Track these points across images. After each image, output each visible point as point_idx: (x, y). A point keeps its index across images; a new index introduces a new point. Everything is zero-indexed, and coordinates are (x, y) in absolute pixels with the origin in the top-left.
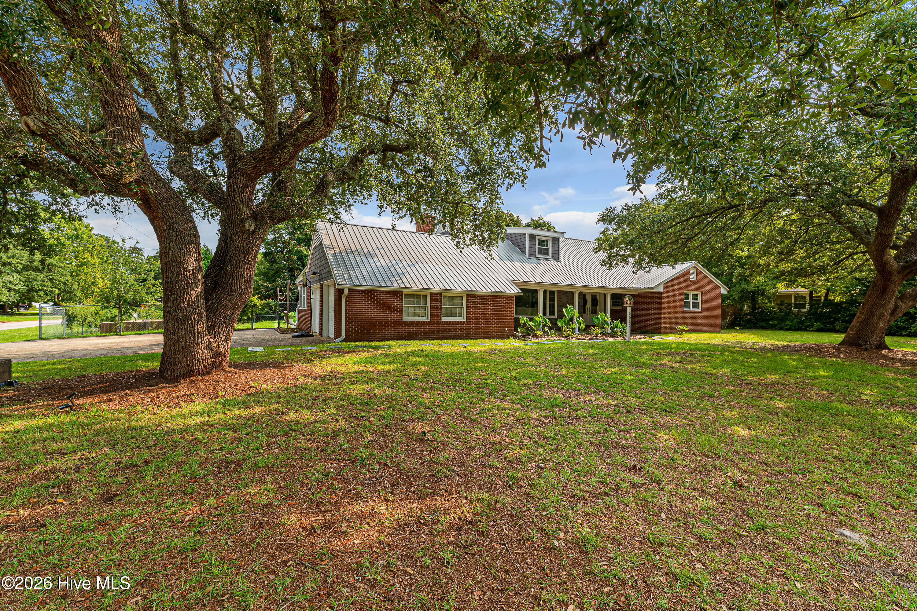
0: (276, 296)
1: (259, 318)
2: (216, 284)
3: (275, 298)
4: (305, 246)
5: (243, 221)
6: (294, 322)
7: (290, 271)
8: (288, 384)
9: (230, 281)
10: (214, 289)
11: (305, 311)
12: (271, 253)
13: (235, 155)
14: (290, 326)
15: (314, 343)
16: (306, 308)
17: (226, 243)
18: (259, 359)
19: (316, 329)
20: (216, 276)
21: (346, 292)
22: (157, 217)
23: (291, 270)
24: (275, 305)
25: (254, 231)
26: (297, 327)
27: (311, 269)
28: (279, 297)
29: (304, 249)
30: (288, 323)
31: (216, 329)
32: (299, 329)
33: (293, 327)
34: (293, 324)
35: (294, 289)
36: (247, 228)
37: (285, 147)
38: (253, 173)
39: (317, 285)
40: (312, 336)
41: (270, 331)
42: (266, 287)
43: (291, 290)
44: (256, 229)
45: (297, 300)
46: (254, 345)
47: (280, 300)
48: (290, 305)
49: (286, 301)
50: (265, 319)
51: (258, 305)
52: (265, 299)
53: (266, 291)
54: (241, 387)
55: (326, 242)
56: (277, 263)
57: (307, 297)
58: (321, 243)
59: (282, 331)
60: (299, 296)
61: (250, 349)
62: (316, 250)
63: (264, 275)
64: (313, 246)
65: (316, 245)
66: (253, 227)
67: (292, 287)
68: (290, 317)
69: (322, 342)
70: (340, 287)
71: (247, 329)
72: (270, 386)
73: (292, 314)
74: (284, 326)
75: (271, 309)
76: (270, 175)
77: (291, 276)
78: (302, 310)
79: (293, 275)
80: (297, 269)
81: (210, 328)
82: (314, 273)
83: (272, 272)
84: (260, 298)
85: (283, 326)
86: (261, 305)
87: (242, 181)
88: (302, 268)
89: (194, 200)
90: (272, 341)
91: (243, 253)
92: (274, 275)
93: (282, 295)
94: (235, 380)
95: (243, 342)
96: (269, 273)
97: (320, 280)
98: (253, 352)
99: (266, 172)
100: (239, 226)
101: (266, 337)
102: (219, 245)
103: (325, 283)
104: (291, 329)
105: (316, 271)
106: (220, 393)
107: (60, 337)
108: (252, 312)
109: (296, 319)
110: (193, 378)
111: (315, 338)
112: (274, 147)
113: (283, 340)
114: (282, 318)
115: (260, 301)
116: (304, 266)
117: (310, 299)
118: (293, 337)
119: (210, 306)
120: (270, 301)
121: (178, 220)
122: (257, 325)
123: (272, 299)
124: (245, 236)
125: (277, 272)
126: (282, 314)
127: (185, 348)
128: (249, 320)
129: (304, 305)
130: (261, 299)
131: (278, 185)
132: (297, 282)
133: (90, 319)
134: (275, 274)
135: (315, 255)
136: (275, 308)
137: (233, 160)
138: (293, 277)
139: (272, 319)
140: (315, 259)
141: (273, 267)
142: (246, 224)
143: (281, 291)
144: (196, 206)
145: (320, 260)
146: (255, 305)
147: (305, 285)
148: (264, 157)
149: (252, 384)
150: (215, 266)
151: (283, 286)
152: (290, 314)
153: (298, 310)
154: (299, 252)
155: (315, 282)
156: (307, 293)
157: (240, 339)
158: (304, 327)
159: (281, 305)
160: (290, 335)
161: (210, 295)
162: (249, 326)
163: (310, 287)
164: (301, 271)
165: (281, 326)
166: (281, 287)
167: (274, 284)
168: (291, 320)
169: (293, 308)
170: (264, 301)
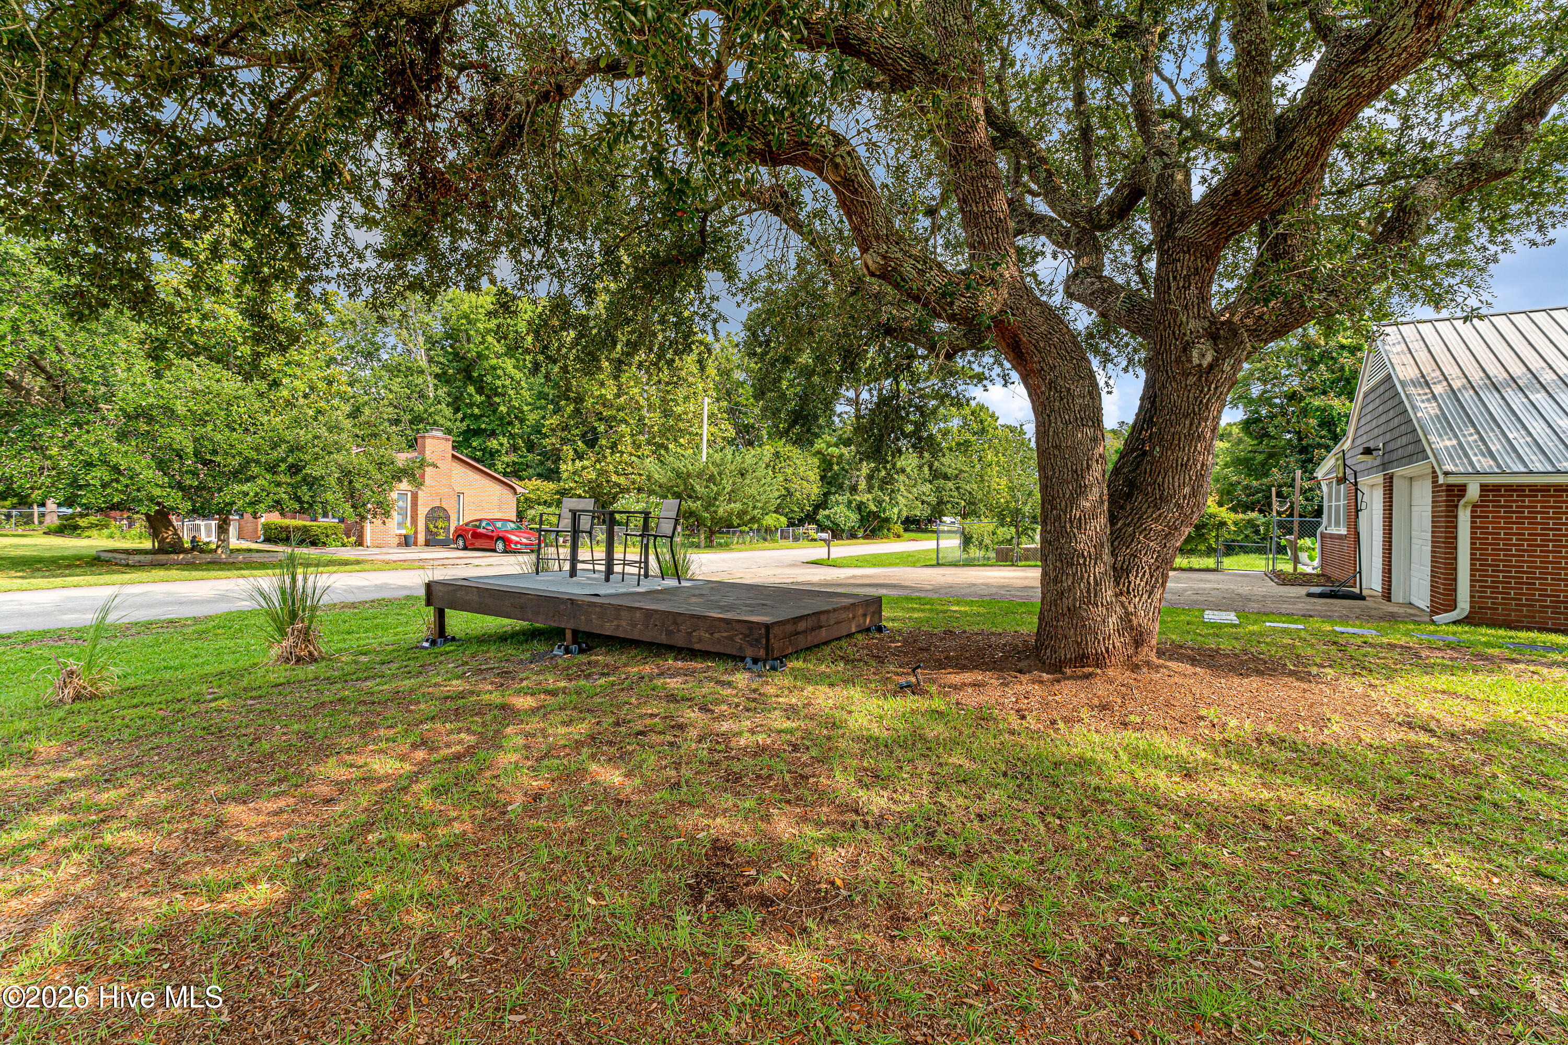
0: (1270, 505)
1: (1230, 550)
2: (1131, 484)
3: (1265, 508)
4: (1339, 395)
5: (1186, 348)
6: (1311, 558)
7: (1301, 452)
8: (1297, 731)
9: (1160, 479)
10: (1129, 496)
11: (1340, 537)
12: (1258, 420)
13: (1173, 214)
14: (1301, 568)
15: (1367, 617)
16: (1343, 531)
17: (1153, 403)
18: (1226, 645)
19: (1373, 581)
20: (1134, 471)
21: (1473, 492)
22: (1032, 371)
23: (1304, 450)
24: (1267, 525)
25: (1211, 367)
26: (1318, 571)
27: (1358, 442)
28: (1275, 506)
29: (1336, 403)
30: (1296, 560)
31: (1132, 578)
32: (1324, 577)
33: (1309, 570)
34: (1310, 565)
35: (1311, 489)
36: (1196, 361)
37: (1294, 142)
38: (1210, 237)
39: (1378, 478)
40: (1360, 597)
41: (1255, 577)
42: (1247, 487)
43: (1304, 492)
44: (1216, 359)
45: (1319, 513)
46: (1218, 608)
47: (1279, 514)
48: (1301, 523)
49: (1291, 515)
50: (1245, 550)
51: (1230, 522)
52: (1244, 512)
53: (1248, 496)
54: (1177, 713)
55: (1405, 371)
56: (1273, 438)
57: (1348, 505)
58: (1389, 377)
59: (1283, 579)
60: (1325, 504)
61: (1209, 615)
62: (1372, 396)
63: (1244, 464)
64: (1364, 387)
65: (1372, 383)
66: (1209, 358)
67: (1306, 485)
68: (1302, 549)
69: (1392, 618)
70: (1452, 480)
71: (1207, 570)
72: (1247, 724)
73: (1307, 542)
74: (1288, 567)
75: (1257, 532)
76: (1254, 228)
77: (1305, 462)
78: (1332, 536)
79: (1310, 460)
80: (1319, 446)
81: (1120, 573)
82: (1368, 451)
83: (1260, 458)
84: (1234, 509)
85: (1286, 566)
86: (1235, 524)
87: (1186, 262)
88: (1331, 443)
89: (1111, 342)
90: (1258, 601)
91: (1186, 416)
92: (1263, 464)
93: (1282, 504)
94: (1165, 693)
95: (1195, 597)
96: (1254, 459)
97: (1385, 466)
98: (1213, 625)
99: (1243, 226)
100: (1178, 360)
101: (1245, 590)
102: (1141, 407)
103: (1399, 471)
104: (1305, 575)
105: (1371, 445)
106: (1132, 717)
107: (954, 564)
108: (1217, 537)
109: (1317, 554)
110: (1087, 670)
111: (1368, 603)
112: (1262, 158)
113: (1283, 599)
114: (1281, 550)
115: (1233, 515)
116: (1336, 438)
117: (1355, 511)
118: (1309, 595)
119: (1120, 529)
120: (1254, 515)
121: (1064, 370)
122: (1228, 562)
123: (1261, 511)
124: (1192, 380)
125: (1271, 456)
126: (1283, 542)
127: (1072, 611)
128: (1210, 551)
129: (1337, 524)
130: (1236, 512)
131: (1273, 246)
132: (1320, 473)
133: (987, 541)
134: (1267, 459)
135: (1371, 407)
136: (1267, 530)
137: (1169, 226)
138: (1309, 463)
139: (1261, 551)
140: (1369, 417)
141: (1262, 447)
142: (1195, 353)
143: (1279, 495)
144: (1113, 351)
145: (1383, 419)
146: (1223, 524)
147: (1342, 480)
148: (1236, 193)
149: (1203, 712)
150: (1133, 451)
151: (1285, 484)
152: (1300, 542)
153: (1323, 536)
154: (1324, 410)
155: (1369, 470)
156: (1347, 497)
157: (1192, 589)
158: (1335, 574)
159: (1281, 525)
160: (1303, 591)
161: (1122, 507)
162: (1210, 562)
163: (1356, 484)
164: (1328, 449)
165: (1280, 566)
166: (1280, 486)
167: (1265, 480)
168: (1303, 556)
169: (1309, 530)
170: (1241, 516)
